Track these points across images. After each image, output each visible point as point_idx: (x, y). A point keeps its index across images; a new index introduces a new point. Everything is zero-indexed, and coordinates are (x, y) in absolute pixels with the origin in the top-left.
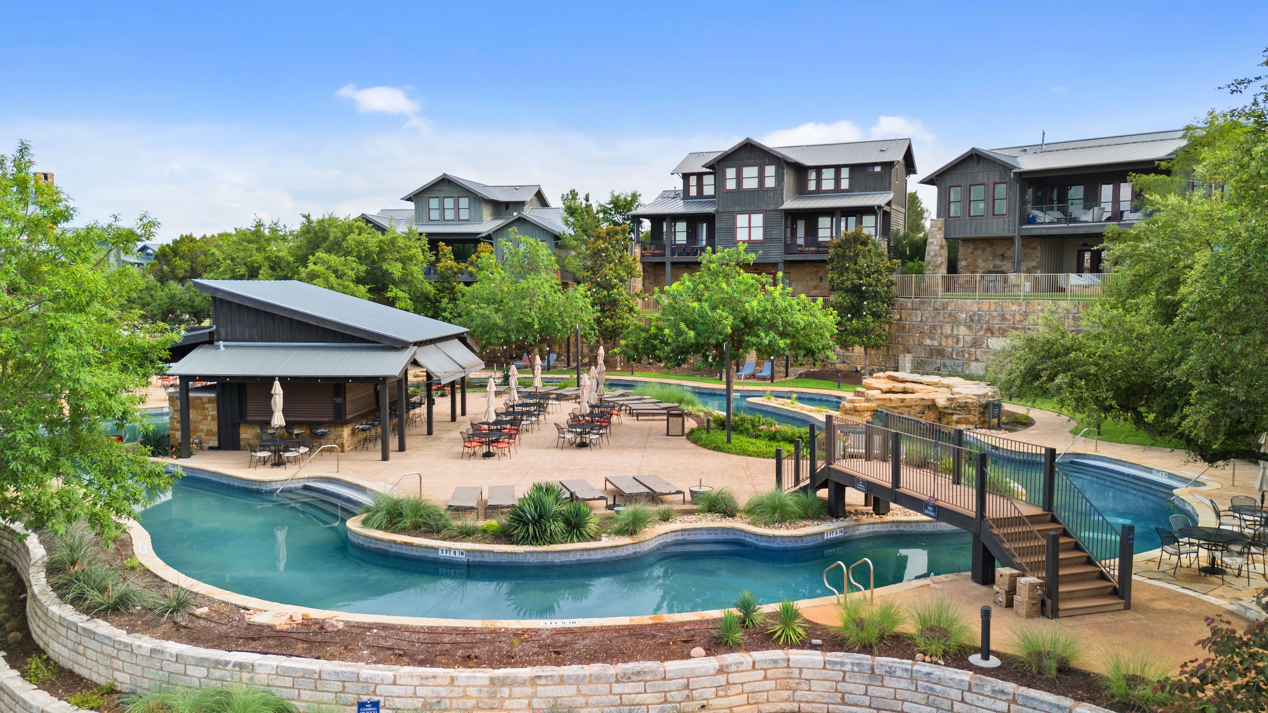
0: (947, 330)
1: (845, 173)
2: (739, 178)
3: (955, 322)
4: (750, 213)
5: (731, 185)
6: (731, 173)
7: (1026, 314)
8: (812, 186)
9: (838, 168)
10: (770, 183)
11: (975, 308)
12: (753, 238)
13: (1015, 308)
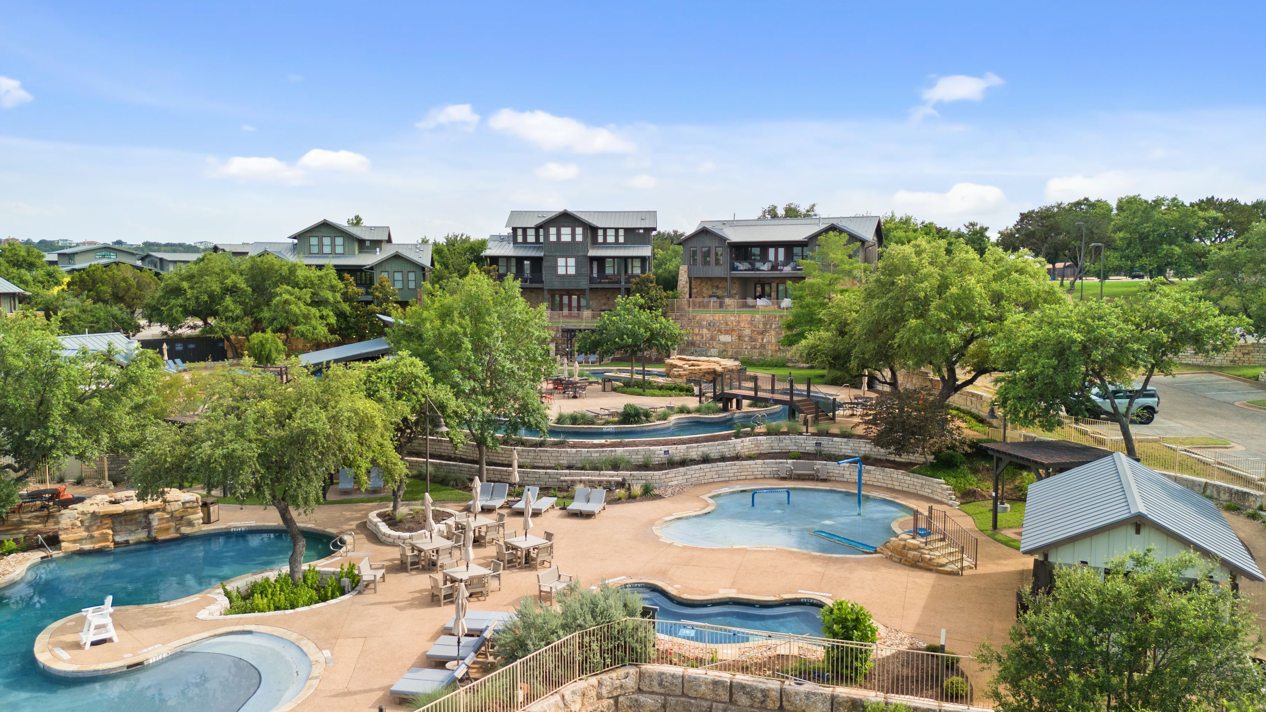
0: (696, 331)
1: (621, 232)
2: (559, 234)
3: (701, 326)
4: (566, 257)
5: (553, 238)
6: (553, 231)
7: (739, 322)
8: (600, 239)
9: (617, 230)
10: (579, 238)
11: (711, 318)
12: (569, 273)
13: (733, 318)
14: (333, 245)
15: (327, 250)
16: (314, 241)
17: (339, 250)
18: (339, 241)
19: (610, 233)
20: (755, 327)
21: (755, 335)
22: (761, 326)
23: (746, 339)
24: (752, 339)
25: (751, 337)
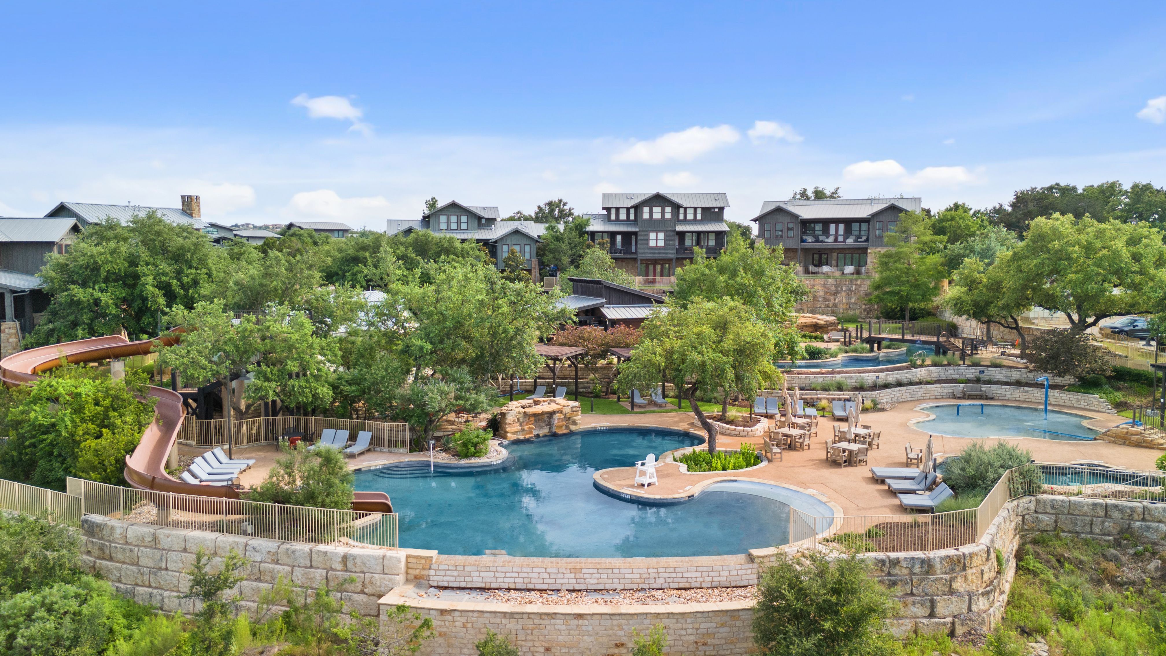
1: (699, 211)
2: (651, 213)
4: (657, 232)
5: (646, 216)
6: (646, 210)
7: (813, 285)
8: (681, 217)
9: (695, 209)
10: (668, 216)
12: (659, 245)
13: (808, 282)
14: (459, 222)
15: (454, 226)
16: (443, 219)
17: (464, 226)
18: (464, 219)
19: (690, 212)
20: (828, 289)
21: (828, 296)
22: (833, 288)
23: (820, 299)
24: (825, 300)
25: (824, 298)
